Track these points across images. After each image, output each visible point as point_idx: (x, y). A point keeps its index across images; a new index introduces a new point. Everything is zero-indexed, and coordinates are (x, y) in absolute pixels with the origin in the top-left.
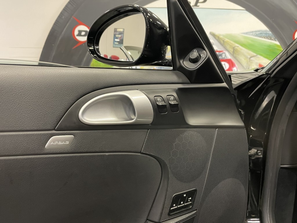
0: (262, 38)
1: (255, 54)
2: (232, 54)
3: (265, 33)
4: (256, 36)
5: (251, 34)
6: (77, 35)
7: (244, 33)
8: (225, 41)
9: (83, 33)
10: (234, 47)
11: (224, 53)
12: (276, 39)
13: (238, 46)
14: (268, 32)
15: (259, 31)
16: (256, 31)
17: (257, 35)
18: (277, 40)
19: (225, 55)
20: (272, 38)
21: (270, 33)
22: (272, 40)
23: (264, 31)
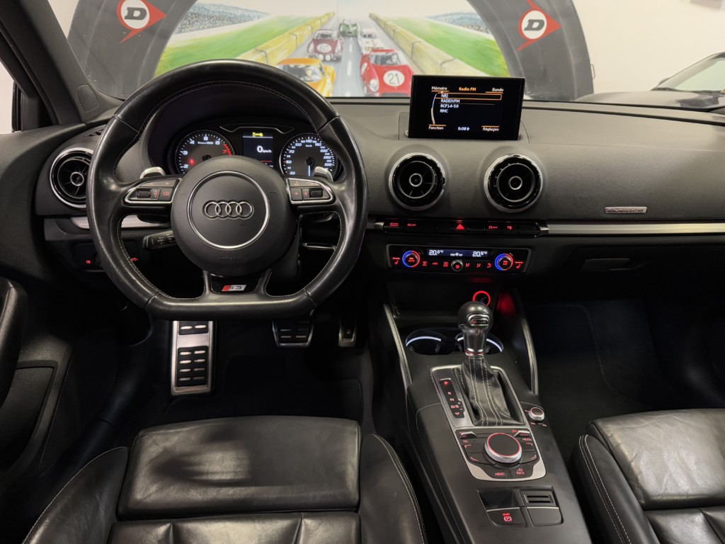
0: (464, 26)
1: (451, 58)
2: (410, 55)
3: (470, 17)
4: (452, 23)
5: (445, 18)
6: (127, 18)
7: (431, 18)
8: (398, 30)
9: (137, 14)
10: (413, 44)
11: (396, 54)
12: (488, 30)
13: (420, 42)
14: (475, 17)
15: (457, 14)
16: (451, 14)
17: (454, 22)
18: (490, 32)
19: (398, 58)
20: (482, 28)
21: (479, 17)
22: (481, 31)
23: (467, 14)
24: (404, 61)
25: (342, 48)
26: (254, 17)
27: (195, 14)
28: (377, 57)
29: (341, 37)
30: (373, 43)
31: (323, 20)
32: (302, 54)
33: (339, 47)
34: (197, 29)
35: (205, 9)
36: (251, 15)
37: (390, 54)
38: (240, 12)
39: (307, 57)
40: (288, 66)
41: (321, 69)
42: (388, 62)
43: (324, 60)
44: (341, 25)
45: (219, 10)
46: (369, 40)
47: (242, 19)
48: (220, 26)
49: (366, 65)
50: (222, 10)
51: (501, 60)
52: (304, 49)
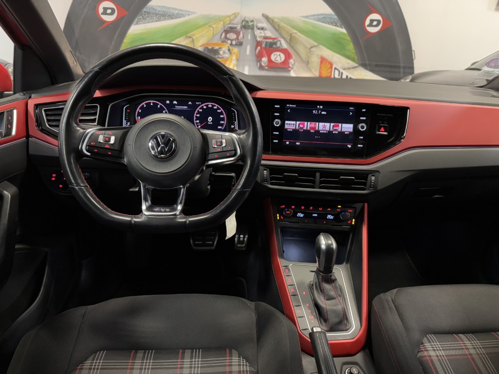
0: (326, 23)
1: (316, 44)
2: (289, 41)
3: (330, 17)
4: (317, 21)
5: (313, 17)
6: (102, 14)
7: (304, 17)
8: (281, 25)
9: (109, 11)
10: (291, 34)
11: (280, 41)
12: (342, 26)
13: (296, 33)
14: (333, 17)
15: (322, 15)
16: (317, 15)
17: (319, 20)
19: (281, 44)
20: (338, 25)
21: (336, 17)
23: (328, 15)
24: (285, 45)
25: (243, 37)
26: (186, 15)
27: (147, 12)
28: (267, 43)
29: (243, 29)
30: (264, 33)
31: (231, 18)
33: (241, 35)
34: (148, 22)
35: (154, 9)
36: (184, 13)
37: (276, 41)
38: (177, 11)
39: (220, 42)
40: (207, 48)
41: (229, 50)
42: (274, 46)
43: (231, 44)
44: (243, 21)
45: (162, 10)
46: (262, 31)
47: (178, 16)
48: (163, 20)
49: (259, 48)
50: (164, 10)
51: (351, 46)
52: (218, 36)
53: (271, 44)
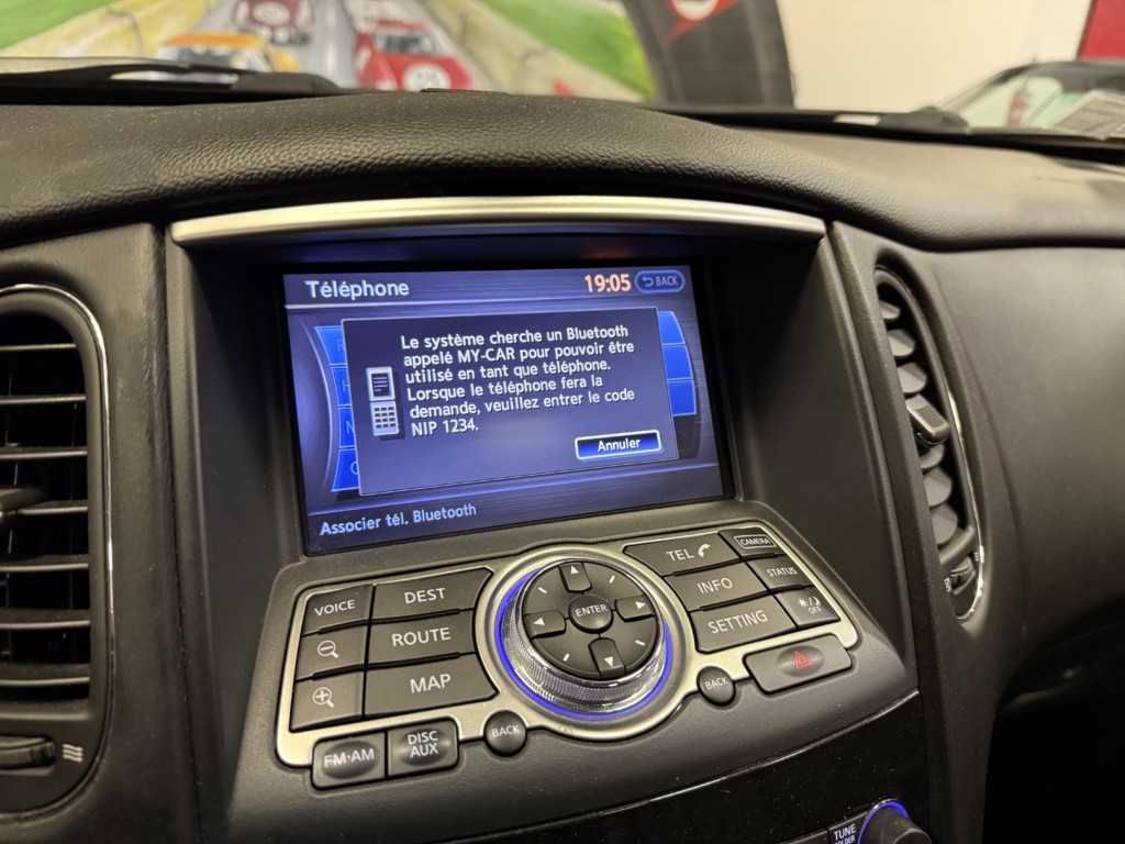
1: (539, 45)
10: (464, 15)
11: (428, 35)
13: (478, 13)
19: (434, 45)
24: (445, 46)
25: (313, 18)
28: (389, 41)
30: (382, 9)
32: (219, 24)
33: (305, 13)
37: (417, 34)
39: (232, 32)
40: (191, 51)
41: (267, 58)
42: (414, 50)
43: (273, 41)
49: (365, 55)
51: (636, 57)
52: (225, 13)
53: (405, 44)
